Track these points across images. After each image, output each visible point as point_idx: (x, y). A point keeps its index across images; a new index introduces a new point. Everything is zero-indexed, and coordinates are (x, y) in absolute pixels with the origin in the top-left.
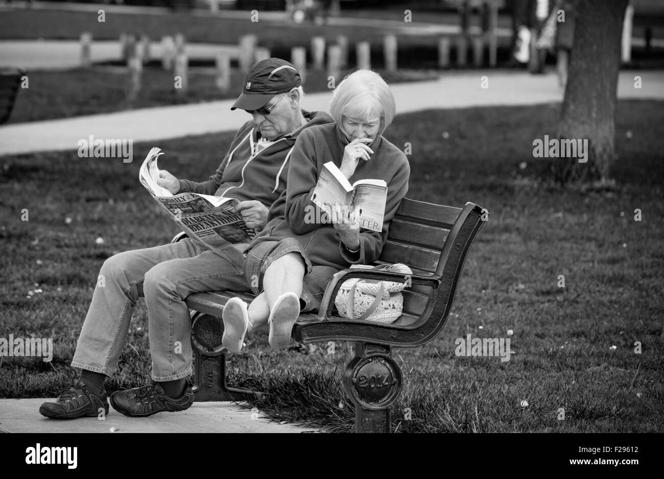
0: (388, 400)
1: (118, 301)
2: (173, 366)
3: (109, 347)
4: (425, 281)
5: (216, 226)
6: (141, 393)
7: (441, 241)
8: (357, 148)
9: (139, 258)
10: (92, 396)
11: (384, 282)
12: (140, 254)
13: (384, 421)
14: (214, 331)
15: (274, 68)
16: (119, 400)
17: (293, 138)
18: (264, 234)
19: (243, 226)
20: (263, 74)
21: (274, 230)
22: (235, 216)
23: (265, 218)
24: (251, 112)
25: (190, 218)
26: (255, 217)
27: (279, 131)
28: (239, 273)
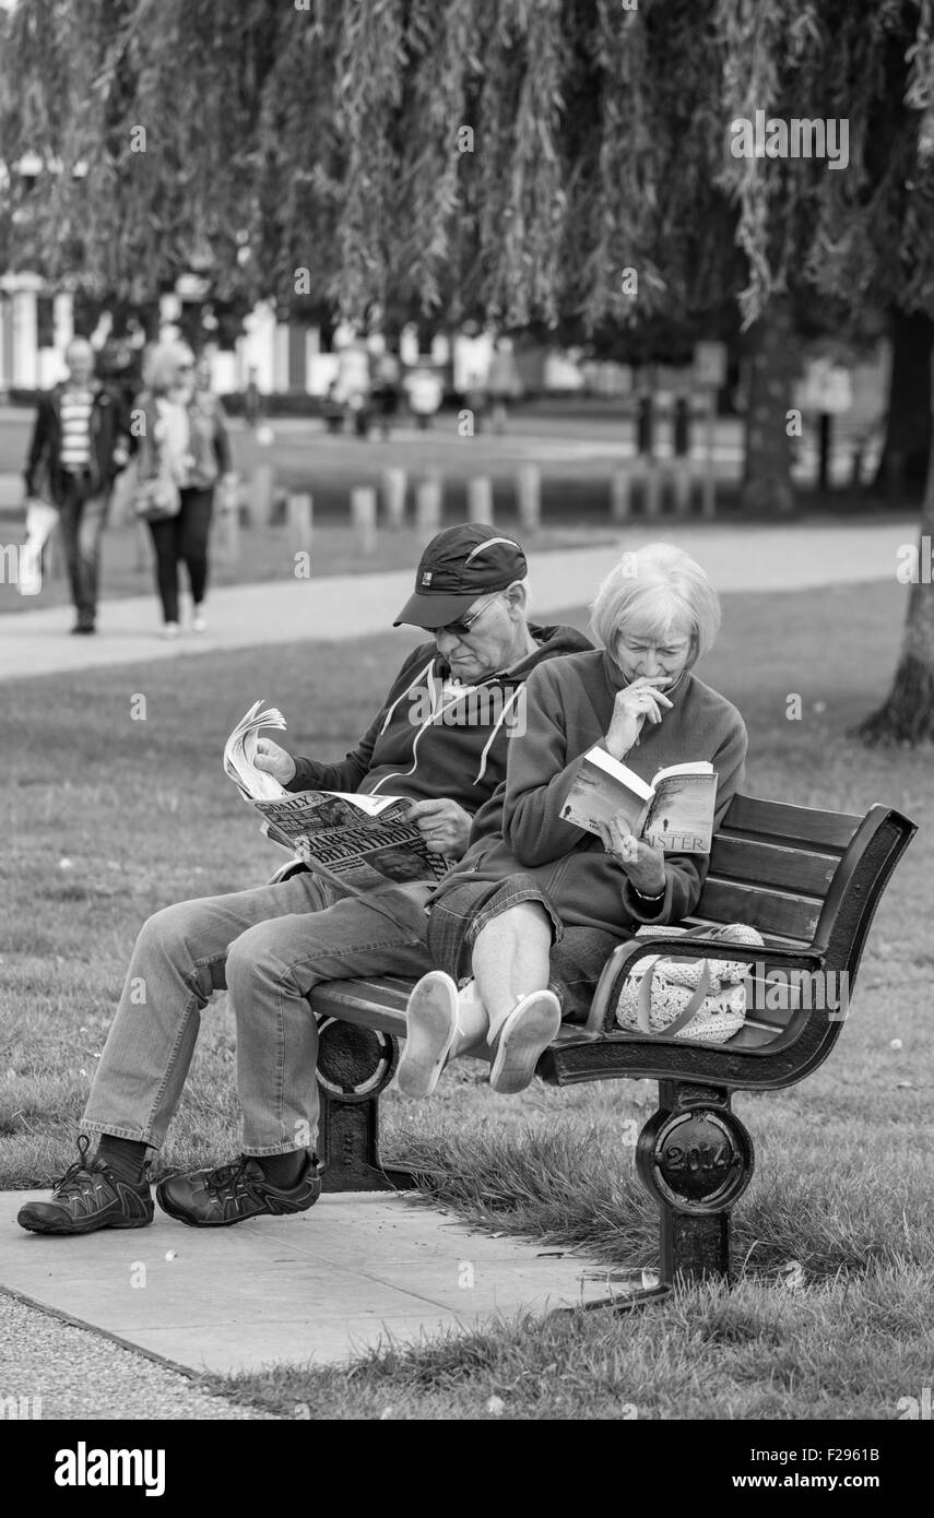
0: (724, 1196)
1: (173, 998)
2: (283, 1125)
3: (156, 1089)
4: (792, 960)
5: (368, 851)
6: (219, 1179)
7: (821, 880)
8: (640, 694)
9: (215, 914)
10: (123, 1189)
11: (709, 960)
12: (215, 905)
13: (717, 1237)
14: (355, 1053)
15: (477, 544)
16: (175, 1195)
17: (513, 679)
18: (465, 868)
19: (421, 847)
20: (456, 556)
21: (484, 860)
22: (406, 831)
23: (465, 832)
24: (434, 630)
25: (317, 839)
26: (444, 831)
27: (487, 665)
28: (409, 940)
